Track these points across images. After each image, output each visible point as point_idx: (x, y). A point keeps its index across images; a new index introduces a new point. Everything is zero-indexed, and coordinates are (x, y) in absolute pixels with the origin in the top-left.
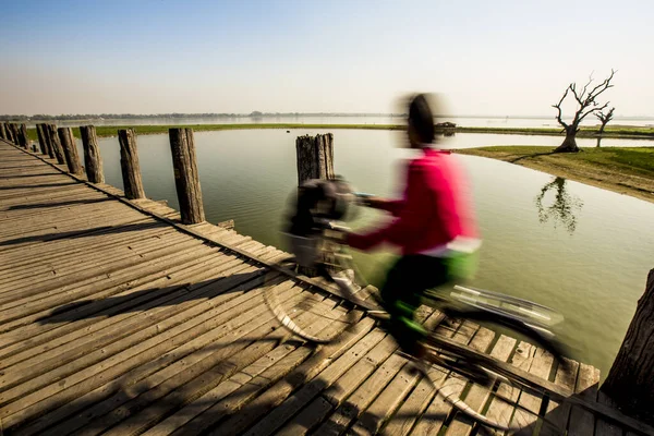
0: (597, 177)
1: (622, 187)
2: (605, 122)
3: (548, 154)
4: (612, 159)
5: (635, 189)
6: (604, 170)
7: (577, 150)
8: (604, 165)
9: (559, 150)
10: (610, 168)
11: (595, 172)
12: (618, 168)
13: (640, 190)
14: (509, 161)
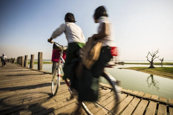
0: (159, 74)
1: (165, 76)
2: (162, 61)
3: (147, 69)
4: (163, 69)
5: (168, 76)
6: (161, 72)
7: (154, 67)
8: (161, 71)
9: (149, 68)
10: (162, 72)
11: (158, 72)
12: (164, 72)
13: (170, 77)
14: (137, 70)
